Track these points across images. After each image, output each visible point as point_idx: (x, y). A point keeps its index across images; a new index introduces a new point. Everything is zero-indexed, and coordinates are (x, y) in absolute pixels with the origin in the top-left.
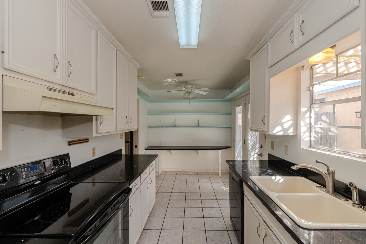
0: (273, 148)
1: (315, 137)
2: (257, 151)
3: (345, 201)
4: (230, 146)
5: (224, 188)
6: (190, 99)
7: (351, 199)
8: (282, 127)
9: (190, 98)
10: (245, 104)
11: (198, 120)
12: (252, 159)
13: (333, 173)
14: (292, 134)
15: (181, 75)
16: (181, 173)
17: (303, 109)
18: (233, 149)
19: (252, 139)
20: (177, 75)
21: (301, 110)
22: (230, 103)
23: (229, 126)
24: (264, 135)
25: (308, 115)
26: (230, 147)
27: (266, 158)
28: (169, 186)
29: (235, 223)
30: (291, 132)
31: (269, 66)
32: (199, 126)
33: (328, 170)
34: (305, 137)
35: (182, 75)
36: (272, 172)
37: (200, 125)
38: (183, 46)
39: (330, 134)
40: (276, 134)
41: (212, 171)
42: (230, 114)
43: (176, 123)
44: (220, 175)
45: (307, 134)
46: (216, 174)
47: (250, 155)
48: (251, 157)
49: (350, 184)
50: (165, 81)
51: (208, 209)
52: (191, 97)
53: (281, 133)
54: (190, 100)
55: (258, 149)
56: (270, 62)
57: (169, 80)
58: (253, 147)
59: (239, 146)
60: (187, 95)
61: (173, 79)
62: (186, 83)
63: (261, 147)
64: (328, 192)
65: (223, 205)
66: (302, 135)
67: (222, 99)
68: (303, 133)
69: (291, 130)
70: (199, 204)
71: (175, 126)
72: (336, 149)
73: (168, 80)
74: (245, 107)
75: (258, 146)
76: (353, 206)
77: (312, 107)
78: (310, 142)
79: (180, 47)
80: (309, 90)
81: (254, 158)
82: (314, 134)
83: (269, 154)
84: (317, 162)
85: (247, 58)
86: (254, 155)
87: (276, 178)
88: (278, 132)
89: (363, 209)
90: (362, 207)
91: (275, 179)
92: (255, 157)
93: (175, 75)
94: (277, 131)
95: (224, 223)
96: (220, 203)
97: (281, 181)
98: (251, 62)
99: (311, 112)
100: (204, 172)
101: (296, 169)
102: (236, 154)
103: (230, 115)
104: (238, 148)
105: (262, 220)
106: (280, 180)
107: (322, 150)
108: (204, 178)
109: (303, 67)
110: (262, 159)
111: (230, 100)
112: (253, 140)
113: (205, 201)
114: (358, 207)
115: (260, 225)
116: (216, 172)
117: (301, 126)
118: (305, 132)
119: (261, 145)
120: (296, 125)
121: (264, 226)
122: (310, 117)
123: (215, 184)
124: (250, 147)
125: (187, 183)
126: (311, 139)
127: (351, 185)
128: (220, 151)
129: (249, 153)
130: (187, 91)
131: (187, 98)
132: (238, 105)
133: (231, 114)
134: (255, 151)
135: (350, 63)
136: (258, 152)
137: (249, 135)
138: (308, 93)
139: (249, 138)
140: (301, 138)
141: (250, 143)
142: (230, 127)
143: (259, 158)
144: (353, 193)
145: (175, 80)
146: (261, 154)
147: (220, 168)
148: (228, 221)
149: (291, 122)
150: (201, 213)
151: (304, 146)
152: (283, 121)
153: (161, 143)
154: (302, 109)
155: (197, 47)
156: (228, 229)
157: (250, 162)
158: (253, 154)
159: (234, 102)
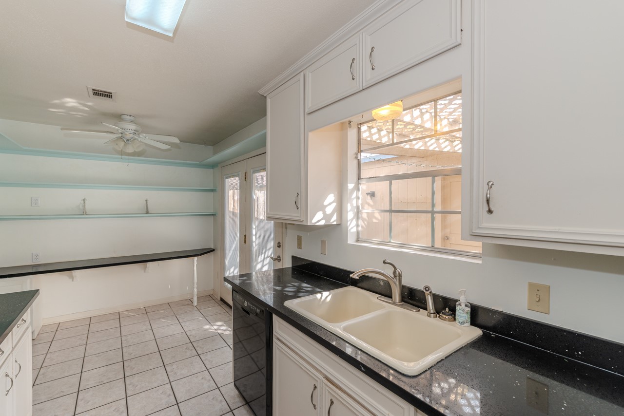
0: (300, 246)
1: (362, 227)
2: (269, 253)
3: (416, 311)
4: (213, 247)
5: (207, 327)
6: (128, 154)
7: (426, 309)
8: (324, 213)
9: (130, 152)
10: (246, 174)
11: (146, 201)
12: (259, 266)
13: (400, 275)
14: (335, 223)
15: (109, 95)
16: (103, 318)
17: (351, 186)
18: (218, 252)
19: (260, 232)
20: (97, 93)
21: (347, 186)
22: (212, 170)
23: (211, 211)
24: (284, 225)
25: (354, 195)
26: (214, 250)
27: (288, 264)
28: (70, 358)
29: (242, 389)
30: (334, 220)
31: (307, 111)
32: (147, 213)
33: (394, 273)
34: (352, 227)
35: (111, 97)
36: (309, 286)
37: (150, 212)
38: (135, 19)
39: (374, 220)
40: (317, 224)
41: (177, 299)
42: (212, 191)
43: (87, 207)
44: (195, 304)
45: (354, 222)
46: (187, 303)
47: (256, 260)
48: (258, 263)
49: (425, 289)
50: (57, 101)
51: (184, 380)
52: (130, 149)
53: (322, 223)
54: (129, 157)
55: (272, 250)
56: (310, 105)
57: (71, 102)
58: (263, 247)
59: (231, 247)
60: (122, 144)
61: (82, 102)
62: (118, 117)
63: (278, 246)
64: (394, 304)
65: (212, 362)
66: (349, 223)
67: (198, 163)
68: (350, 220)
69: (335, 218)
70: (161, 376)
71: (84, 213)
72: (392, 241)
73: (68, 102)
74: (245, 179)
75: (271, 244)
76: (429, 316)
77: (359, 183)
78: (357, 233)
79: (126, 19)
80: (356, 158)
81: (263, 266)
82: (361, 223)
83: (293, 257)
84: (384, 262)
85: (261, 92)
86: (263, 261)
87: (322, 295)
88: (318, 221)
89: (439, 317)
90: (438, 315)
91: (321, 297)
92: (265, 264)
93: (91, 93)
94: (317, 219)
95: (221, 398)
96: (206, 360)
97: (329, 299)
98: (269, 101)
99: (358, 190)
100: (161, 305)
101: (357, 278)
102: (227, 262)
103: (212, 193)
104: (230, 251)
105: (321, 377)
106: (327, 297)
107: (374, 244)
108: (163, 318)
109: (350, 122)
110: (279, 266)
111: (213, 166)
112: (262, 235)
113: (175, 366)
114: (434, 317)
115: (315, 387)
116: (186, 300)
117: (348, 210)
118: (352, 220)
119: (279, 243)
120: (340, 209)
121: (327, 388)
122: (358, 198)
123: (188, 323)
124: (255, 247)
125: (123, 339)
126: (359, 230)
127: (427, 289)
128: (196, 258)
129: (254, 257)
130: (120, 135)
131: (122, 153)
132: (230, 175)
133: (217, 191)
134: (265, 253)
135: (383, 130)
136: (271, 255)
137: (254, 227)
138: (355, 162)
139: (254, 232)
140: (347, 228)
141: (256, 241)
142: (213, 215)
143: (274, 265)
144: (428, 299)
145: (90, 104)
146: (279, 257)
147: (195, 290)
148: (231, 391)
149: (334, 205)
150: (169, 395)
151: (351, 240)
152: (326, 203)
153: (37, 256)
154: (349, 185)
155: (171, 35)
156: (231, 407)
157: (256, 273)
158: (261, 258)
159: (222, 168)
